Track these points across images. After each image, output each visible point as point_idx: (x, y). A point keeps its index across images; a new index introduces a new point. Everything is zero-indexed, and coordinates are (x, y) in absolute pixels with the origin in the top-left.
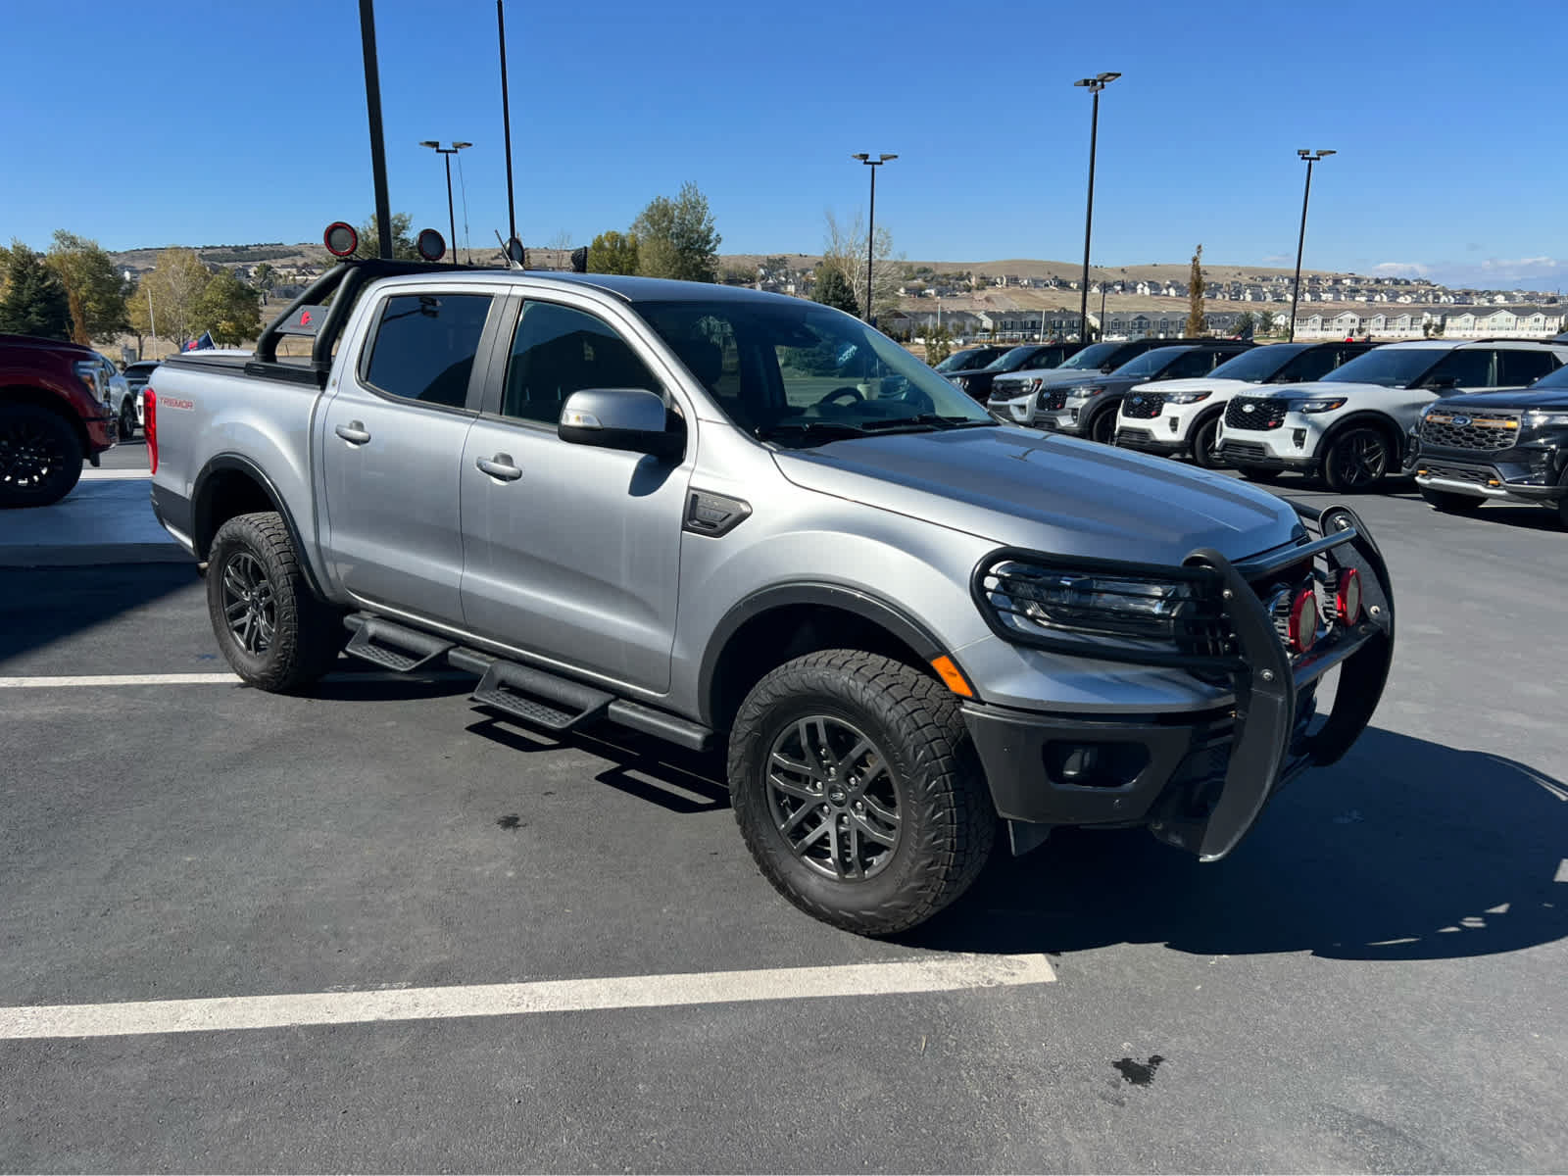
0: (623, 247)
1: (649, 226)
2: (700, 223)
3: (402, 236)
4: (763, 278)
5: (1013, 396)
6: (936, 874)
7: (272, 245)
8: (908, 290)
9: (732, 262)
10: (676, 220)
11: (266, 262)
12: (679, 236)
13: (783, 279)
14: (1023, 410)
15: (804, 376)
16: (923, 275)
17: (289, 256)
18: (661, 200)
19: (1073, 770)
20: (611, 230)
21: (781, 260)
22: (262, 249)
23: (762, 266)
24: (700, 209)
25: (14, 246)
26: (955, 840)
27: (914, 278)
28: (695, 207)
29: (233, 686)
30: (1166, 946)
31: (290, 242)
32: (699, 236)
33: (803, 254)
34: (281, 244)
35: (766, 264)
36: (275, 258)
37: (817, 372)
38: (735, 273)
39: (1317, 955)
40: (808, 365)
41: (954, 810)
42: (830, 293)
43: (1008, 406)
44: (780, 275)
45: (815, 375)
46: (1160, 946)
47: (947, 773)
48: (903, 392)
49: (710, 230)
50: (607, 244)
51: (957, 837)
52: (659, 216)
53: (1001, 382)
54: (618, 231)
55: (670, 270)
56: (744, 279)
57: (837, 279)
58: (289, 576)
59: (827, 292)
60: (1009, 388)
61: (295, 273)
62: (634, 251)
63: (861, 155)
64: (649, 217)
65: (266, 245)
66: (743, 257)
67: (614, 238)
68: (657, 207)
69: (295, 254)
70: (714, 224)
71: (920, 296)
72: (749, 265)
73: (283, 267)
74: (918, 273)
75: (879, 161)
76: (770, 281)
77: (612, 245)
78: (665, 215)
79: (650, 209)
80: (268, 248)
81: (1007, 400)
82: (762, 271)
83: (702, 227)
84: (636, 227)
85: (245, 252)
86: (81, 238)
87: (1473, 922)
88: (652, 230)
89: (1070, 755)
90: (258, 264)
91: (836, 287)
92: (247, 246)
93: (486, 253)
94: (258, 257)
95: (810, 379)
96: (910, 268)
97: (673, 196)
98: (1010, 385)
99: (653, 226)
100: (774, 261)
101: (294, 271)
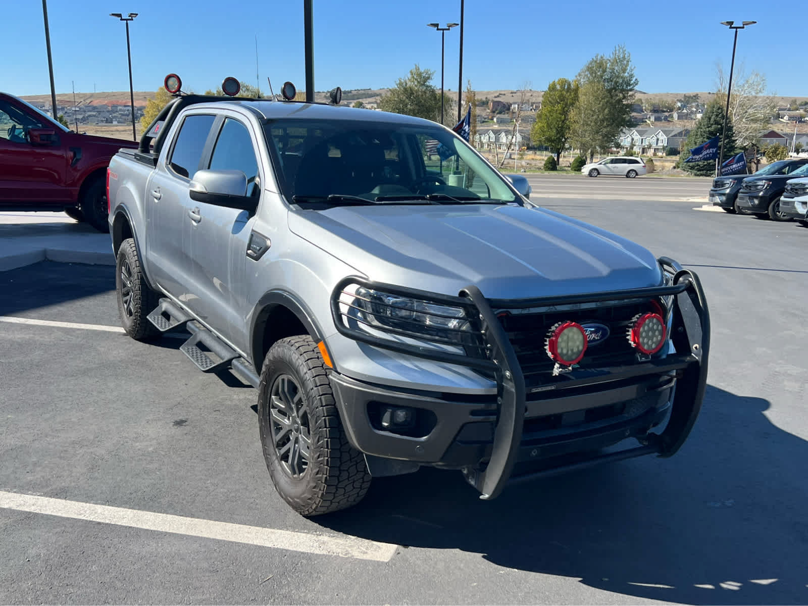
0: (569, 88)
1: (589, 75)
2: (624, 72)
3: (427, 83)
4: (679, 108)
5: (798, 195)
6: (320, 479)
7: (364, 90)
8: (791, 118)
9: (657, 98)
10: (608, 70)
11: (360, 100)
12: (609, 80)
13: (695, 110)
14: (804, 206)
15: (688, 176)
16: (804, 107)
17: (374, 96)
18: (599, 57)
19: (387, 423)
20: (562, 77)
21: (695, 96)
22: (360, 92)
23: (680, 101)
24: (625, 62)
25: (217, 91)
26: (329, 459)
27: (797, 109)
28: (622, 62)
29: (120, 334)
30: (484, 557)
31: (375, 88)
32: (623, 81)
33: (711, 92)
34: (370, 89)
35: (683, 99)
36: (366, 98)
37: (698, 173)
38: (659, 105)
39: (584, 583)
40: (692, 168)
41: (329, 440)
42: (712, 119)
43: (794, 202)
44: (692, 107)
45: (696, 175)
46: (479, 556)
47: (327, 416)
48: (728, 188)
49: (631, 76)
50: (558, 87)
51: (330, 457)
52: (597, 69)
53: (791, 184)
54: (566, 78)
55: (600, 104)
56: (665, 110)
57: (719, 109)
58: (139, 274)
59: (710, 119)
60: (796, 190)
61: (376, 107)
62: (576, 90)
63: (727, 22)
64: (589, 69)
65: (361, 90)
66: (667, 95)
67: (563, 82)
68: (596, 62)
69: (377, 95)
70: (635, 72)
71: (800, 122)
72: (669, 100)
73: (369, 103)
74: (801, 105)
75: (742, 26)
76: (685, 111)
77: (561, 87)
78: (600, 67)
79: (591, 63)
80: (363, 92)
81: (793, 198)
82: (679, 104)
83: (626, 74)
84: (580, 75)
85: (349, 94)
86: (251, 86)
87: (731, 586)
88: (591, 77)
89: (385, 413)
90: (355, 101)
91: (717, 116)
92: (351, 91)
93: (492, 93)
94: (356, 97)
95: (693, 178)
96: (794, 102)
97: (608, 54)
98: (796, 187)
99: (591, 74)
100: (689, 97)
101: (375, 106)
